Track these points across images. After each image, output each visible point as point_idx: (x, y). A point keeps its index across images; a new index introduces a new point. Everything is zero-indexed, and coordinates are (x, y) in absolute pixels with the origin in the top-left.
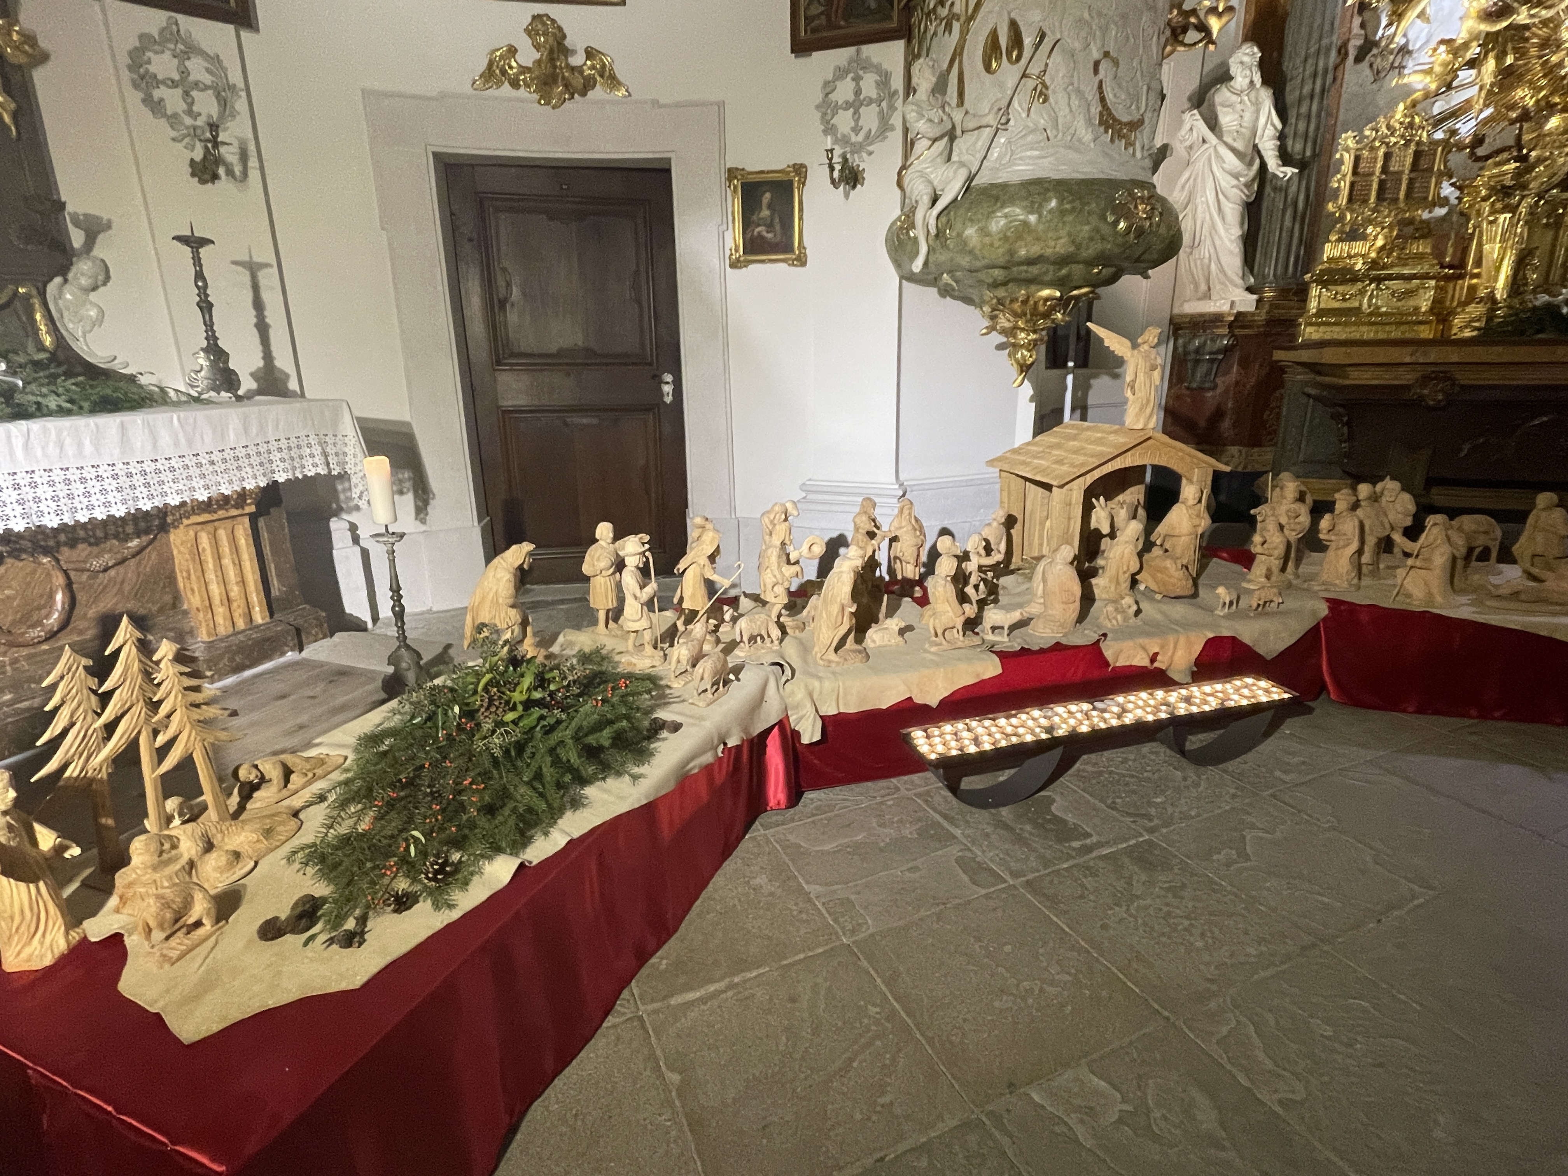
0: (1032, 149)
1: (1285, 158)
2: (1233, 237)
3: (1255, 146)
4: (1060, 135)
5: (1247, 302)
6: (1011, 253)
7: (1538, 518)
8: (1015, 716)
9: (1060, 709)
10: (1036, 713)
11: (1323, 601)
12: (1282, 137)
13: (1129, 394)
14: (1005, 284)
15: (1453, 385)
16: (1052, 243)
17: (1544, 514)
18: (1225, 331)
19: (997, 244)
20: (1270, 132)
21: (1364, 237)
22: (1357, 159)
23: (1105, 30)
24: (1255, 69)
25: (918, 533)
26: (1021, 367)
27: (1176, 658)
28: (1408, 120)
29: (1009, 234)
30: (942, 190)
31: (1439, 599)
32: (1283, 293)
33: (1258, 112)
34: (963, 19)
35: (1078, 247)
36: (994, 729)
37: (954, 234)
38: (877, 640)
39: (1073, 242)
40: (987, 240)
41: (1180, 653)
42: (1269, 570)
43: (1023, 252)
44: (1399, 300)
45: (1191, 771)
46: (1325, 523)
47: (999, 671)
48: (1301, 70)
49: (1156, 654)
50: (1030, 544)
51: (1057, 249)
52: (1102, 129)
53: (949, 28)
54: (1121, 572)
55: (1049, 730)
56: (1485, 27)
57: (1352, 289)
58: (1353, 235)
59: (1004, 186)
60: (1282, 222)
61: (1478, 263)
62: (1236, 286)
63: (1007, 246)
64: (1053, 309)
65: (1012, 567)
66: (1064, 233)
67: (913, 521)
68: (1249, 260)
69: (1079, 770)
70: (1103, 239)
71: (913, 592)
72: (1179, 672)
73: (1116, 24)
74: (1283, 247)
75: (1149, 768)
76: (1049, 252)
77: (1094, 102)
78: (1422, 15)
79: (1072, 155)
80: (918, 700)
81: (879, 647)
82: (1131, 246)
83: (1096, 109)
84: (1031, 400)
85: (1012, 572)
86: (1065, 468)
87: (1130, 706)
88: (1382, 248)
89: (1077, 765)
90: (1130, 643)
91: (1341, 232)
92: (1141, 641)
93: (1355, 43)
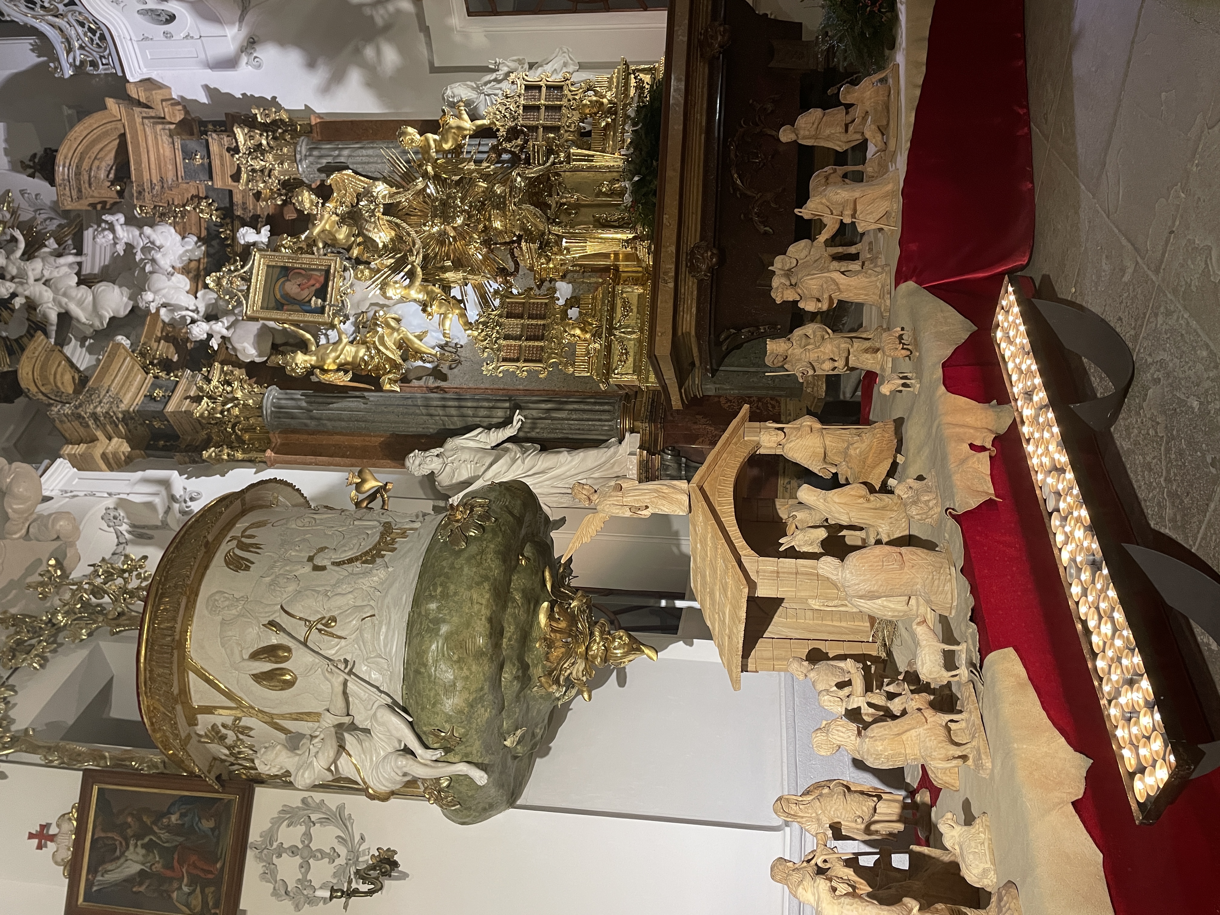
0: (379, 633)
1: (507, 422)
2: (569, 458)
3: (493, 448)
4: (372, 603)
5: (632, 441)
6: (479, 654)
7: (804, 138)
8: (1084, 623)
9: (1065, 557)
10: (1075, 590)
11: (898, 288)
12: (489, 428)
13: (646, 513)
14: (525, 667)
15: (698, 247)
16: (476, 607)
17: (802, 133)
18: (657, 459)
19: (466, 672)
20: (483, 437)
21: (572, 346)
22: (505, 360)
23: (289, 561)
24: (427, 454)
25: (826, 791)
26: (634, 650)
27: (979, 424)
28: (481, 326)
29: (455, 658)
30: (400, 741)
31: (890, 187)
32: (626, 412)
33: (463, 448)
34: (238, 713)
35: (486, 578)
36: (1110, 653)
37: (448, 726)
38: (982, 866)
39: (478, 584)
40: (459, 685)
41: (969, 420)
42: (866, 351)
43: (481, 641)
44: (631, 311)
45: (1144, 377)
46: (810, 306)
47: (1010, 652)
48: (437, 418)
49: (972, 446)
50: (854, 632)
51: (484, 602)
52: (378, 560)
53: (245, 730)
54: (867, 505)
55: (1095, 566)
56: (418, 282)
57: (617, 348)
58: (571, 356)
59: (407, 665)
60: (563, 419)
61: (606, 256)
62: (615, 453)
63: (470, 660)
64: (564, 611)
65: (884, 655)
66: (467, 594)
67: (809, 798)
68: (596, 444)
69: (1175, 528)
70: (482, 552)
71: (924, 804)
72: (999, 418)
73: (286, 551)
74: (585, 416)
75: (1152, 432)
76: (486, 612)
77: (350, 570)
78: (420, 338)
79: (393, 591)
80: (1078, 791)
81: (993, 863)
82: (499, 526)
83: (358, 567)
84: (691, 644)
85: (889, 653)
86: (730, 581)
87: (1046, 460)
88: (583, 330)
89: (1167, 531)
90: (957, 479)
91: (566, 365)
92: (952, 466)
93: (431, 382)
